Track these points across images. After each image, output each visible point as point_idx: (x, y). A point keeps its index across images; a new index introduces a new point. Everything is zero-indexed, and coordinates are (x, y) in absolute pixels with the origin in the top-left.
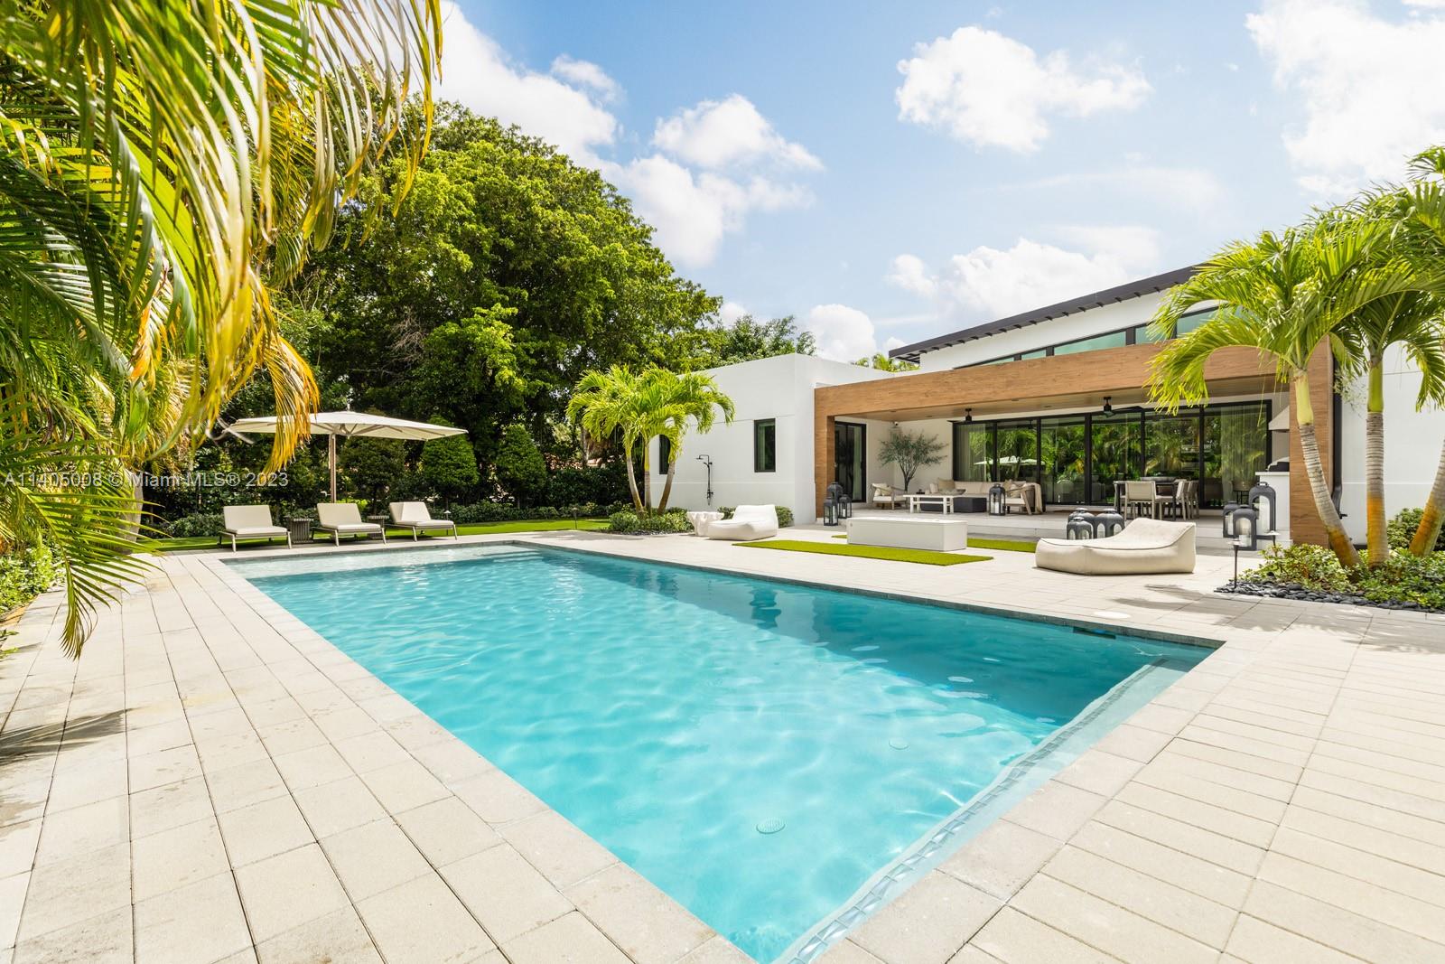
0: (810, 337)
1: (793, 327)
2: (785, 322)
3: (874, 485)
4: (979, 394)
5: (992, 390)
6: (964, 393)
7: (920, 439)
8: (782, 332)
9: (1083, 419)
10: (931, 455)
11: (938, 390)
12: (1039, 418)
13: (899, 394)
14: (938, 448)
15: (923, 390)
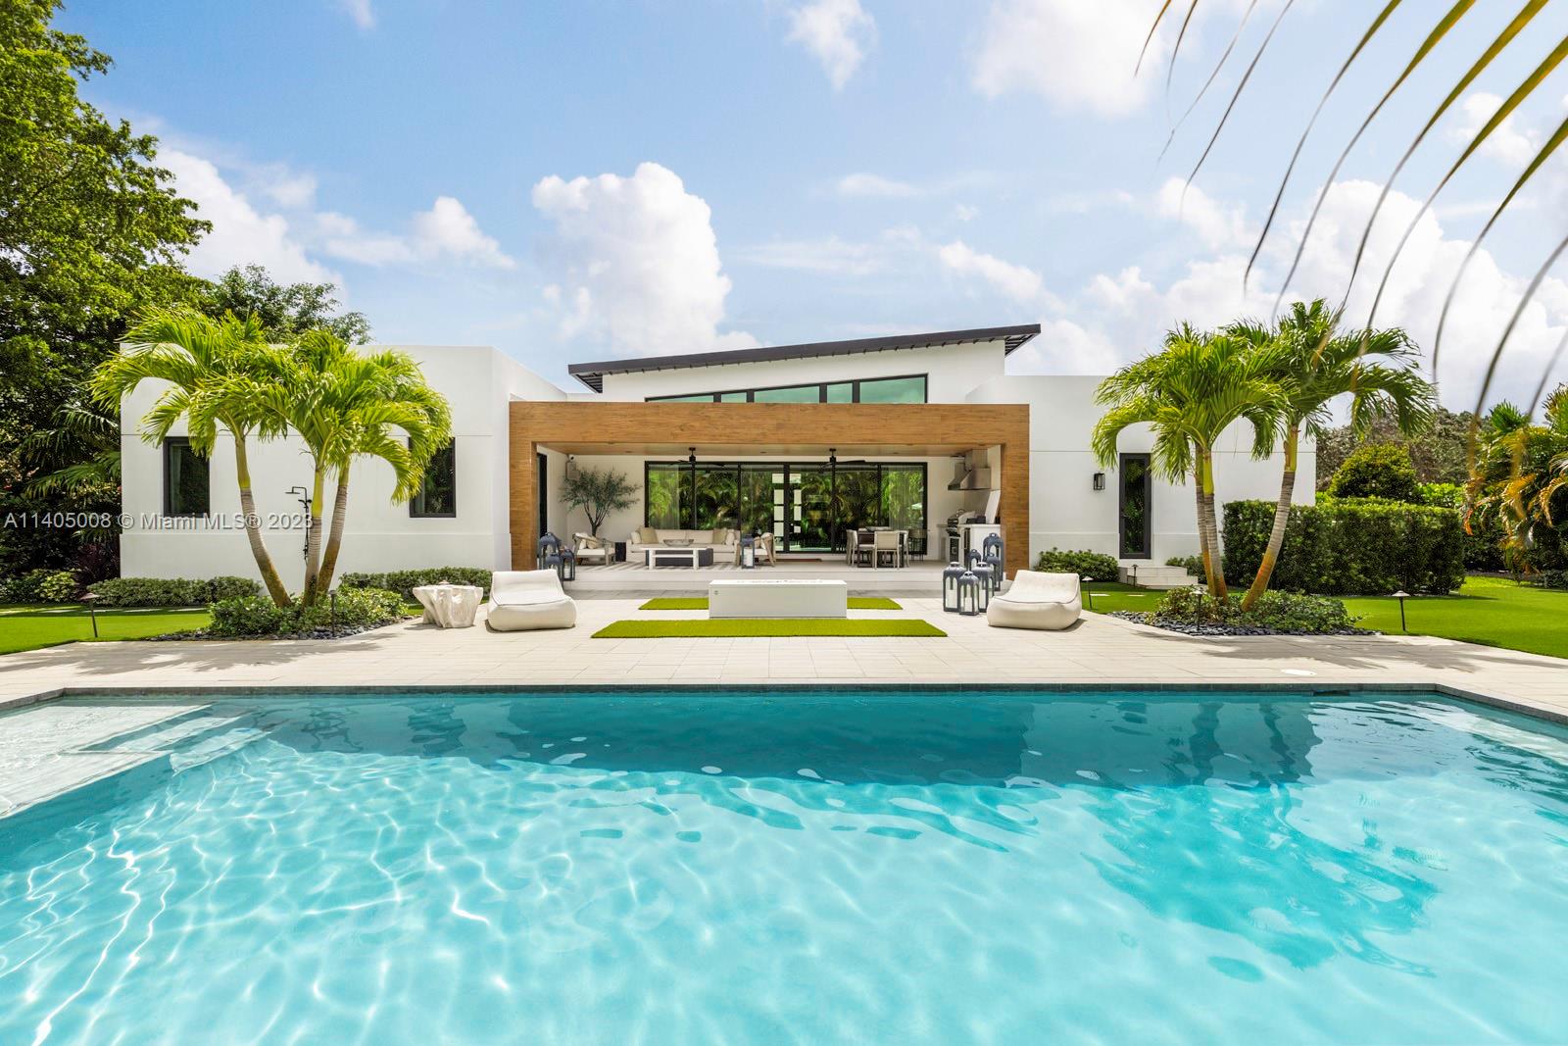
0: (361, 321)
1: (334, 301)
2: (319, 291)
3: (578, 535)
4: (746, 434)
5: (760, 431)
6: (728, 431)
7: (610, 477)
8: (314, 306)
9: (782, 466)
10: (625, 497)
11: (697, 424)
12: (740, 463)
13: (645, 424)
14: (629, 490)
15: (678, 422)
